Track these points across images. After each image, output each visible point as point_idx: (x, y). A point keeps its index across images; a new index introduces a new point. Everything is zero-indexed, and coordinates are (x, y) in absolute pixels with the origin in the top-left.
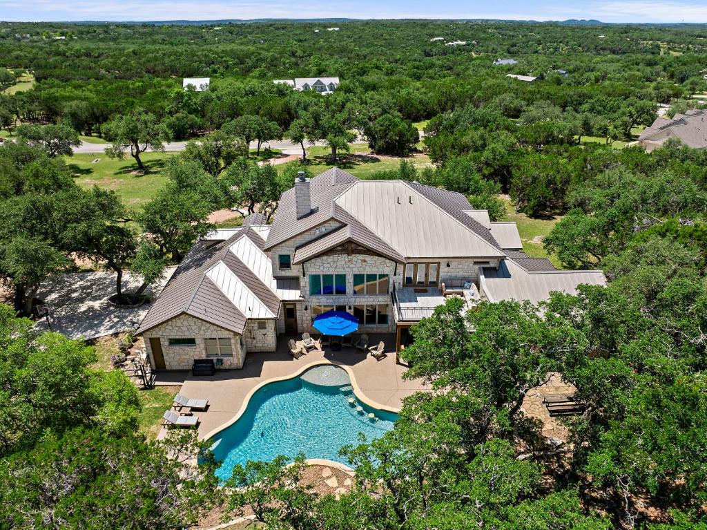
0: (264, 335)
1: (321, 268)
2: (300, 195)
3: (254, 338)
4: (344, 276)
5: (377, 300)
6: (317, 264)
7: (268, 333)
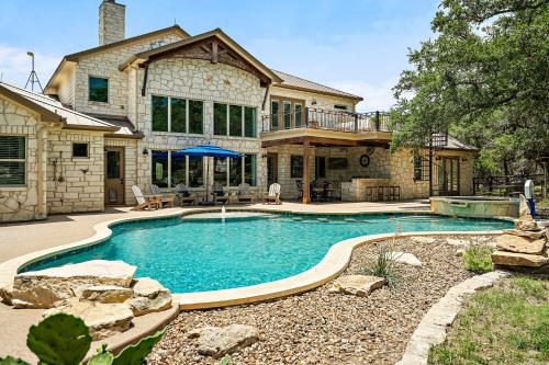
0: (85, 172)
1: (171, 85)
2: (112, 21)
3: (61, 180)
4: (200, 103)
5: (243, 145)
6: (164, 76)
7: (91, 168)
